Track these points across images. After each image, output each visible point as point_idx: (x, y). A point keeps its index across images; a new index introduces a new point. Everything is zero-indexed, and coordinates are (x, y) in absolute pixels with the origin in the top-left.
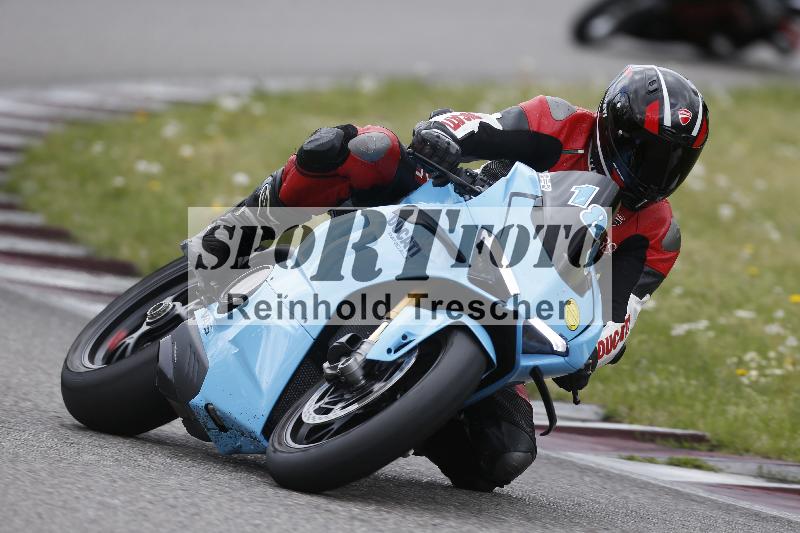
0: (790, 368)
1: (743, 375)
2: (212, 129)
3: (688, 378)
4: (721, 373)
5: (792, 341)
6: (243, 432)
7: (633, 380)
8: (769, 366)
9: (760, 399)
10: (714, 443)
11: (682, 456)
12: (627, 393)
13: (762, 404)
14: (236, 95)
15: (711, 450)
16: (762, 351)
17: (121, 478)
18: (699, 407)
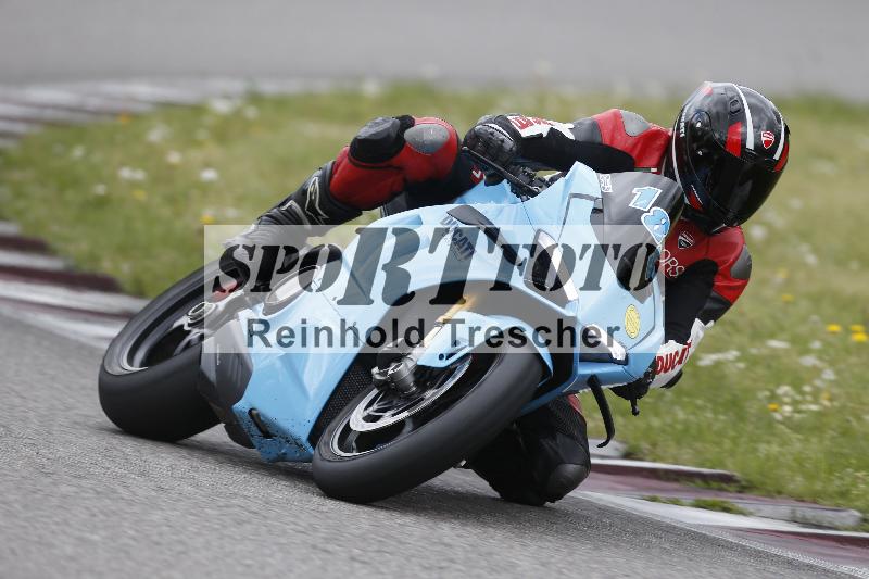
0: (827, 403)
1: (775, 410)
2: (202, 135)
3: (715, 412)
4: (752, 408)
5: (829, 375)
6: (288, 438)
7: (657, 414)
8: (804, 402)
9: (795, 436)
10: (744, 483)
11: (709, 497)
12: (650, 428)
13: (797, 443)
14: (227, 96)
15: (740, 492)
16: (797, 385)
17: (102, 512)
18: (727, 444)
